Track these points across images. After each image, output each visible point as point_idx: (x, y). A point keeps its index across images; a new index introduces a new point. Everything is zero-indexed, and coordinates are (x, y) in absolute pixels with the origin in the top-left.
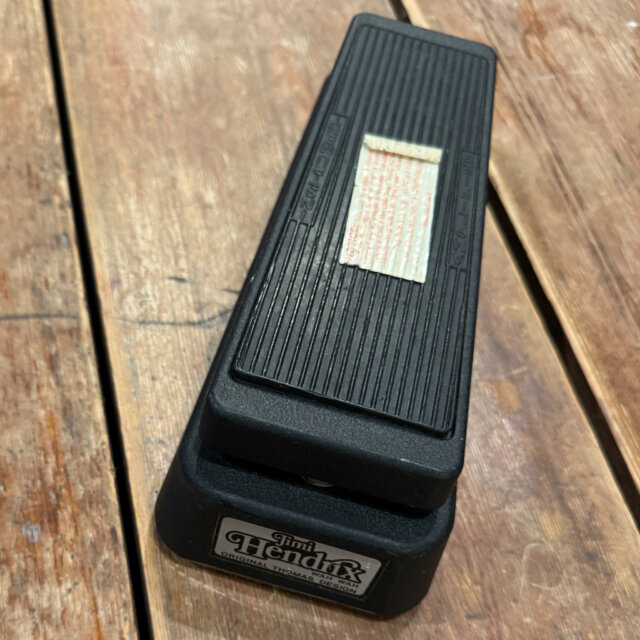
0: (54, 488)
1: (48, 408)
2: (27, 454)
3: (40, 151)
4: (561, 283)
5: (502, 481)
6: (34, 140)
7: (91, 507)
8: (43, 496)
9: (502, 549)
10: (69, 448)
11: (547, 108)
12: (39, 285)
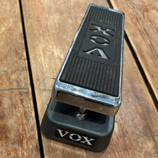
0: (22, 134)
1: (21, 113)
2: (15, 126)
3: (19, 45)
4: (152, 78)
5: (137, 132)
6: (17, 42)
7: (31, 139)
8: (19, 136)
9: (137, 150)
10: (26, 124)
11: (149, 31)
12: (18, 81)
